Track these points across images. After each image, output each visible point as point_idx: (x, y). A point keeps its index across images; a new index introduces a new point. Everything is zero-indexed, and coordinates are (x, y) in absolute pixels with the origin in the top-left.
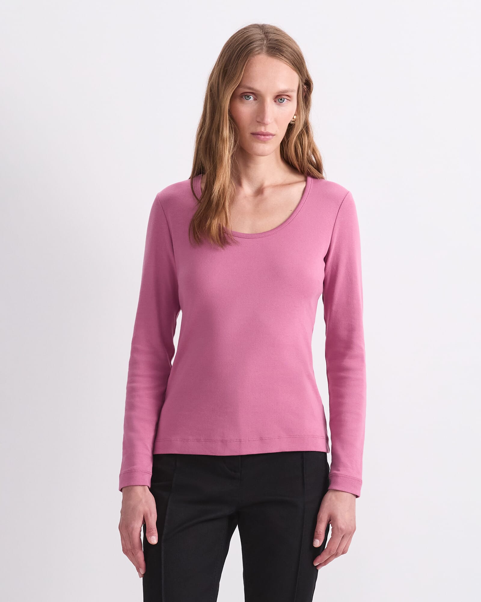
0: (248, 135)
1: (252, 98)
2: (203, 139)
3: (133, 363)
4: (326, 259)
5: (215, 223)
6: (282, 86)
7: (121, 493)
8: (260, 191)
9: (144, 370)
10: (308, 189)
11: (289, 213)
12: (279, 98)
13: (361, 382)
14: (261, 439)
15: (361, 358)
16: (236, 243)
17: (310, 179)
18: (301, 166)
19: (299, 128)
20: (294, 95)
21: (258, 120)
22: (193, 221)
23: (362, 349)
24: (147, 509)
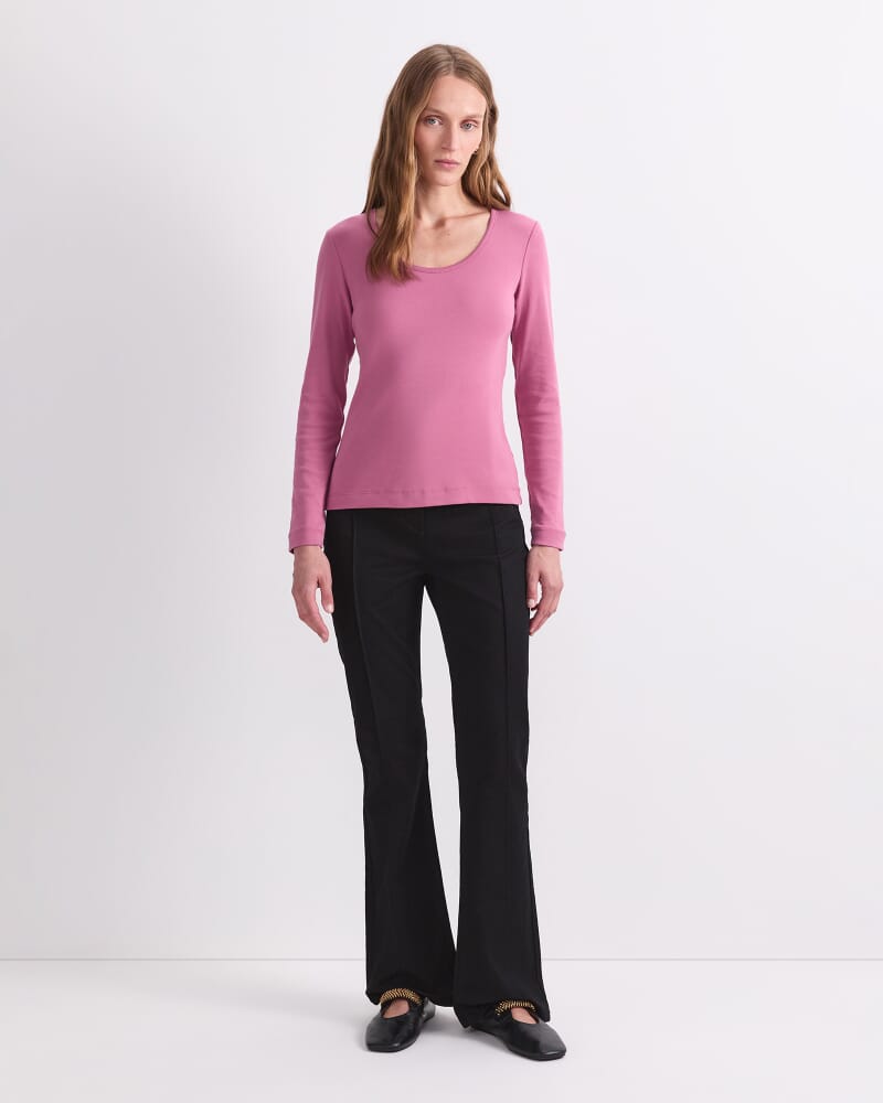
0: (431, 163)
1: (437, 123)
2: (383, 167)
3: (303, 414)
4: (516, 296)
5: (396, 256)
6: (469, 111)
7: (292, 556)
8: (441, 223)
9: (313, 420)
10: (493, 221)
11: (474, 245)
12: (465, 124)
13: (557, 427)
14: (446, 490)
15: (555, 401)
16: (417, 279)
17: (494, 211)
18: (484, 197)
19: (483, 160)
20: (481, 120)
21: (444, 146)
22: (370, 255)
23: (554, 390)
24: (321, 573)
